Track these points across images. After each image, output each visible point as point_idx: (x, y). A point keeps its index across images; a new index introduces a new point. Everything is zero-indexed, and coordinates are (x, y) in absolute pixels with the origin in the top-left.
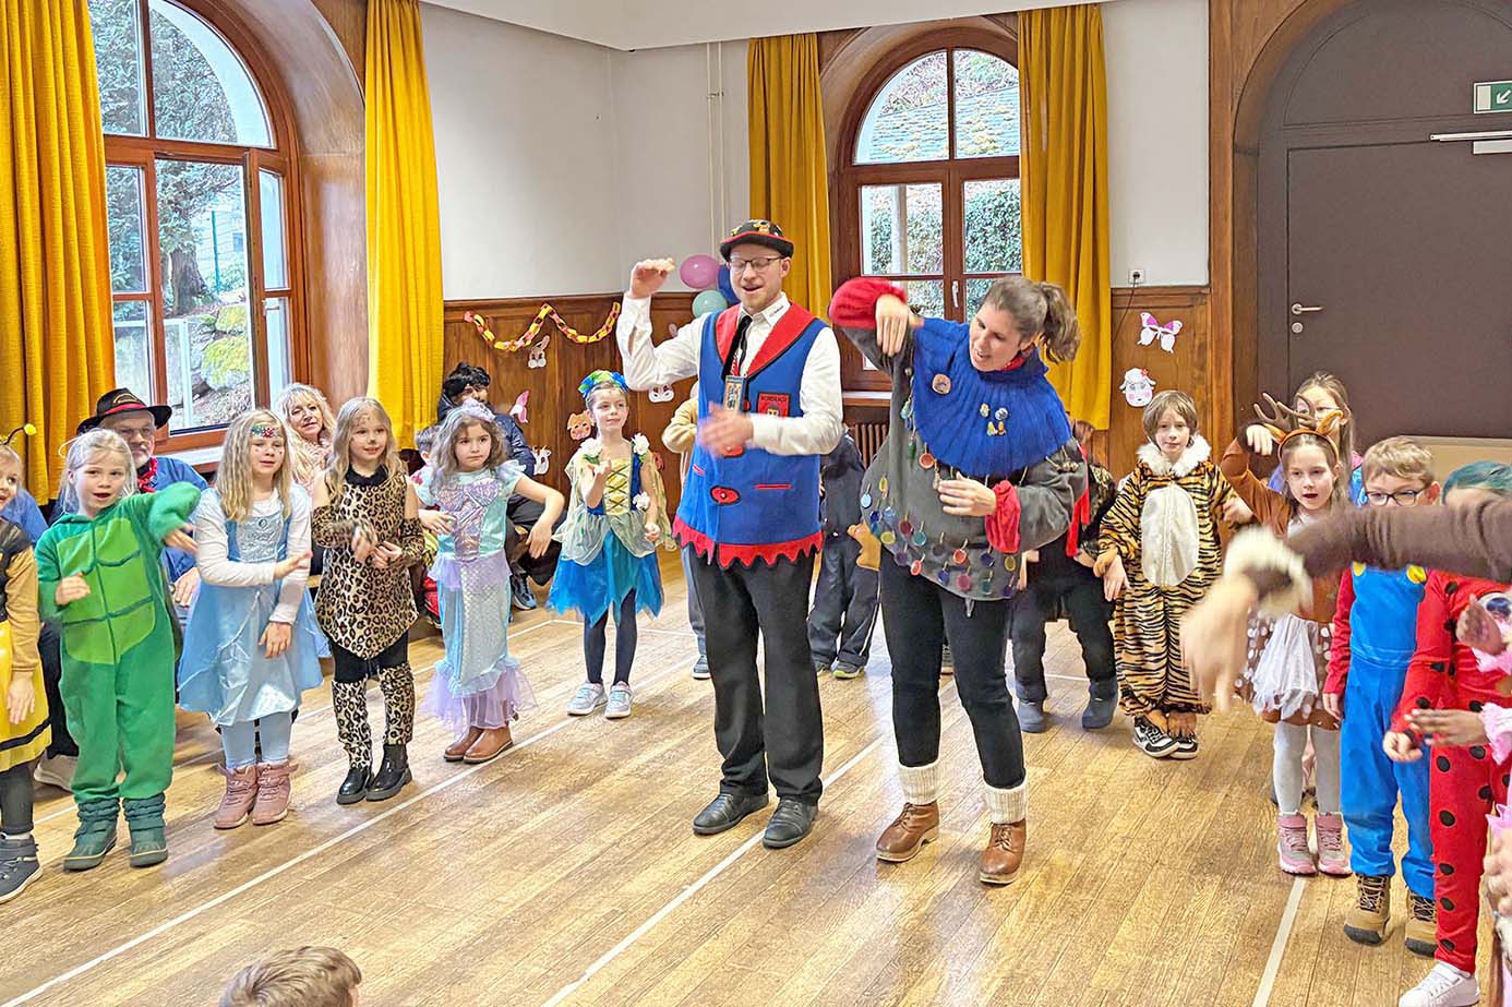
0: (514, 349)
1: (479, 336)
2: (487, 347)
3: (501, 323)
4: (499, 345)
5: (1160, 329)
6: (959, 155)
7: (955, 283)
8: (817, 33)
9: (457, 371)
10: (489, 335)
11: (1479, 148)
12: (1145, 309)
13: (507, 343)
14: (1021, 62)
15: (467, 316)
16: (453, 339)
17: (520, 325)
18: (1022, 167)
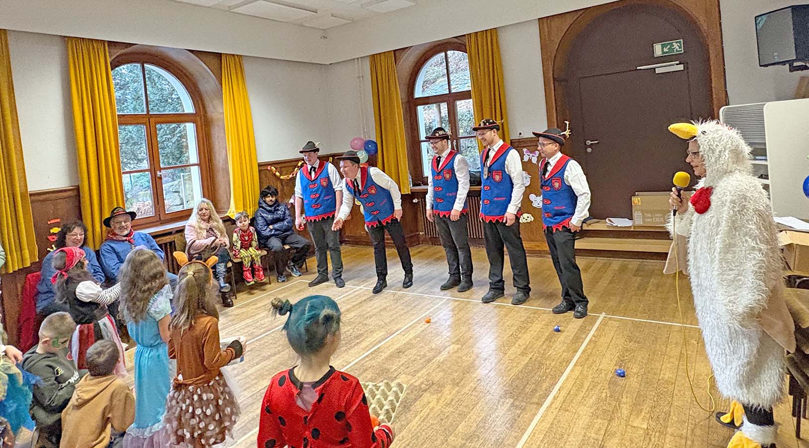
0: (288, 178)
1: (275, 175)
2: (278, 178)
3: (283, 169)
4: (282, 177)
5: (531, 155)
6: (453, 91)
7: (455, 141)
8: (395, 51)
9: (267, 188)
10: (278, 174)
11: (658, 71)
12: (525, 147)
13: (286, 176)
14: (468, 51)
15: (269, 168)
16: (263, 176)
17: (291, 170)
18: (472, 93)
